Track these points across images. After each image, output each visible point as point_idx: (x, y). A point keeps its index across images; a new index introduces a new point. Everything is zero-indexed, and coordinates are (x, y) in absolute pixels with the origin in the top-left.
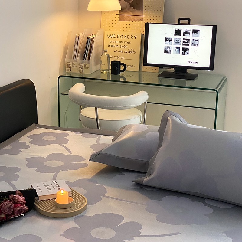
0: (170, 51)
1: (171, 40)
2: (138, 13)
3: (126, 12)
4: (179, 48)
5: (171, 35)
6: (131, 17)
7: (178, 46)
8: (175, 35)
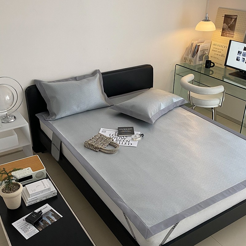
0: (240, 59)
1: (241, 53)
2: (231, 33)
3: (225, 31)
4: (244, 59)
5: (242, 50)
6: (228, 34)
7: (244, 57)
8: (244, 50)
